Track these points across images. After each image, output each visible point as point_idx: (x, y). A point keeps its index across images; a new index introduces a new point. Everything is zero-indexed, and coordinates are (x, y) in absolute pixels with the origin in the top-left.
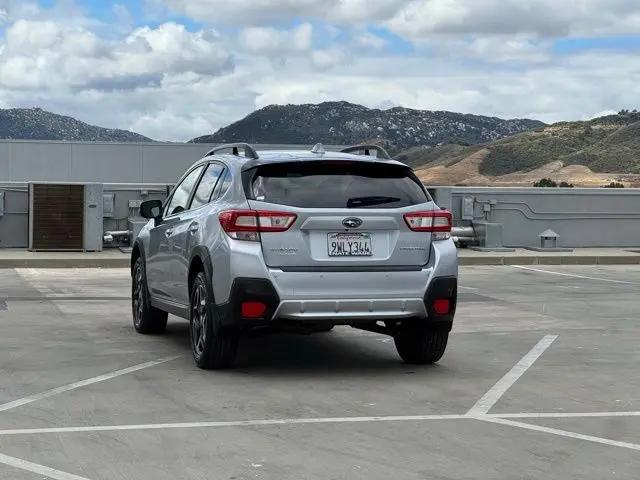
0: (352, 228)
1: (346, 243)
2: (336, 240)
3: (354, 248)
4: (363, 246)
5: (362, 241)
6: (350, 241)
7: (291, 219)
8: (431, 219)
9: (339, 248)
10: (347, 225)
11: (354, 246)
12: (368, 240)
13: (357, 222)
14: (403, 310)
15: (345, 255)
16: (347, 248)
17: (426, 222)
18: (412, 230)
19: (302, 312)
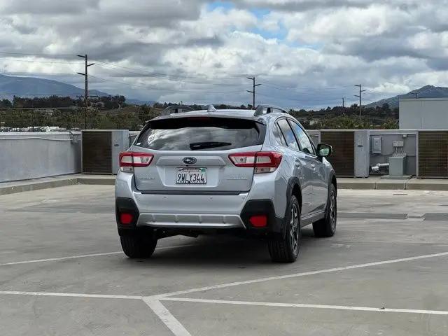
0: (190, 164)
1: (188, 174)
2: (181, 173)
3: (193, 178)
4: (200, 177)
5: (199, 173)
6: (191, 173)
7: (150, 158)
8: (253, 158)
9: (183, 178)
10: (186, 162)
11: (193, 177)
12: (203, 173)
13: (193, 161)
14: (225, 223)
15: (186, 183)
16: (188, 179)
17: (250, 160)
18: (237, 165)
19: (154, 222)
